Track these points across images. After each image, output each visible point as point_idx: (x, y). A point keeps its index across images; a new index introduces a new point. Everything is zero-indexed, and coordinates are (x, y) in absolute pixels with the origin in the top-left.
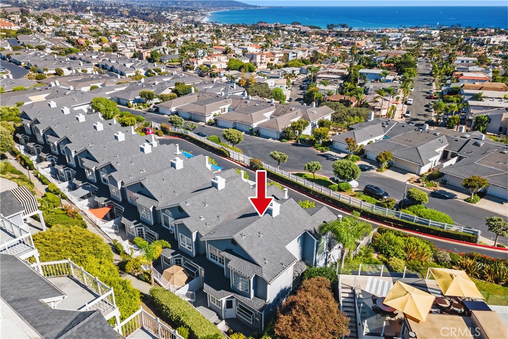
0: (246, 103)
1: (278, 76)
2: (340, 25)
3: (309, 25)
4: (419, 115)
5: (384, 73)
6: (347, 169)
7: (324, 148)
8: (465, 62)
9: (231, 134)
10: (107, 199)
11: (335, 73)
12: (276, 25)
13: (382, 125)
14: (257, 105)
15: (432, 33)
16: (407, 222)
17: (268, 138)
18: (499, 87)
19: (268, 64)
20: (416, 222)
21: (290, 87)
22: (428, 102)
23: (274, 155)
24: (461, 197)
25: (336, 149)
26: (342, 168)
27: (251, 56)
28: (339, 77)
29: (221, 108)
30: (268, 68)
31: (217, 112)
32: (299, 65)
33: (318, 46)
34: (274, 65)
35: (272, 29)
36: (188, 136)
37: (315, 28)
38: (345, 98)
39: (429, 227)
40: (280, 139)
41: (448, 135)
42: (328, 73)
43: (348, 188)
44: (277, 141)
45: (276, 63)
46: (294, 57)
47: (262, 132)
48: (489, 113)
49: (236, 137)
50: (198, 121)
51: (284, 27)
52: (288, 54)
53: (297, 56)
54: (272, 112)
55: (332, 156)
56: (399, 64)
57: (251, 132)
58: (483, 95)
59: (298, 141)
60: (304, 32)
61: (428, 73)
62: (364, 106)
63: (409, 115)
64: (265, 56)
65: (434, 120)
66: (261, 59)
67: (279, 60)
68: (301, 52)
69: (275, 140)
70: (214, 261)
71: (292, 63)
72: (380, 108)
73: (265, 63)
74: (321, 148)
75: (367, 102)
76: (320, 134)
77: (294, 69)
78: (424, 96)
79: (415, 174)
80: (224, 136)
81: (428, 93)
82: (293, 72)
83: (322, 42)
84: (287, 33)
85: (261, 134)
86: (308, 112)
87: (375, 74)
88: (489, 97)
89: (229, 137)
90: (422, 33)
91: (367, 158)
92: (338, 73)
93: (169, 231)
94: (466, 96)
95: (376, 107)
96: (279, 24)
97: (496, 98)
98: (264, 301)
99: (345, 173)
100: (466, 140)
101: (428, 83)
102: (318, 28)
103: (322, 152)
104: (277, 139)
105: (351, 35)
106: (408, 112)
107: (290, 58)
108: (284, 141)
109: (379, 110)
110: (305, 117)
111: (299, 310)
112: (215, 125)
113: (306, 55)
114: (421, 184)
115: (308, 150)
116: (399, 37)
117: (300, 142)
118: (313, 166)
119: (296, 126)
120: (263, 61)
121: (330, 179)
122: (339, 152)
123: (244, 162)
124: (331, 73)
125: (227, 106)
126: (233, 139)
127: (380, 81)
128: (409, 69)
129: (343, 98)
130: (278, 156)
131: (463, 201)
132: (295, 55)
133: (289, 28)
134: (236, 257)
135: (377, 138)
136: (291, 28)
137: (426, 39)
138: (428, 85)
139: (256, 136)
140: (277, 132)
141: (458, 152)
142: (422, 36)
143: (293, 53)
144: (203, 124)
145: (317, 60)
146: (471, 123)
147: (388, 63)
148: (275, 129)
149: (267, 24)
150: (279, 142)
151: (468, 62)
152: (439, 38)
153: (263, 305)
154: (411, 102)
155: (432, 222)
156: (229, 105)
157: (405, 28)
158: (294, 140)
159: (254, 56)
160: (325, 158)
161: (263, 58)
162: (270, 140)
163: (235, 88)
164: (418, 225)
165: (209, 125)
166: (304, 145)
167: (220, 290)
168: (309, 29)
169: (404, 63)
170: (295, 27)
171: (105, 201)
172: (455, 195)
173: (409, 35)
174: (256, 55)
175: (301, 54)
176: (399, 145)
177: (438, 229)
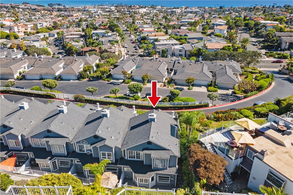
0: (41, 60)
1: (38, 40)
2: (56, 4)
3: (36, 4)
4: (133, 52)
5: (106, 32)
6: (137, 87)
7: (109, 79)
8: (139, 23)
9: (49, 83)
10: (6, 152)
11: (76, 35)
12: (11, 4)
13: (132, 61)
14: (50, 60)
15: (111, 8)
16: (180, 106)
17: (70, 80)
18: (162, 34)
19: (24, 32)
20: (183, 105)
21: (49, 46)
22: (134, 45)
23: (89, 90)
24: (186, 88)
25: (115, 78)
26: (135, 88)
27: (9, 27)
28: (79, 36)
29: (22, 66)
30: (25, 35)
31: (21, 70)
32: (47, 31)
33: (50, 18)
34: (28, 32)
35: (9, 8)
36: (11, 91)
37: (40, 6)
38: (92, 48)
39: (190, 105)
40: (78, 79)
41: (165, 60)
42: (71, 35)
43: (139, 97)
44: (76, 81)
45: (29, 31)
46: (41, 26)
47: (64, 77)
48: (166, 47)
49: (54, 84)
50: (7, 79)
51: (18, 6)
52: (37, 25)
53: (43, 26)
54: (63, 64)
55: (115, 82)
56: (111, 26)
57: (55, 78)
58: (159, 39)
59: (90, 78)
60: (35, 9)
61: (125, 30)
62: (105, 51)
63: (129, 53)
64: (20, 27)
65: (142, 54)
66: (18, 29)
67: (31, 29)
68: (45, 23)
69: (75, 80)
70: (133, 159)
71: (41, 30)
72: (114, 51)
73: (21, 31)
74: (107, 79)
75: (106, 49)
76: (105, 72)
77: (45, 34)
78: (131, 42)
79: (161, 82)
80: (45, 85)
81: (131, 40)
82: (44, 36)
83: (51, 15)
84: (22, 10)
85: (63, 78)
86: (87, 60)
87: (102, 33)
88: (161, 39)
89: (48, 85)
90: (106, 8)
91: (134, 79)
92: (78, 34)
93: (86, 154)
94: (151, 40)
95: (112, 51)
96: (13, 4)
97: (165, 40)
98: (175, 168)
99: (137, 90)
100: (174, 61)
101: (129, 35)
102: (43, 6)
103: (109, 81)
104: (76, 80)
105: (68, 11)
106: (128, 52)
107: (39, 27)
108: (82, 80)
109: (114, 53)
110: (86, 63)
111: (204, 163)
112: (24, 79)
113: (49, 25)
114: (167, 87)
115: (99, 82)
116: (96, 11)
117: (92, 79)
118: (116, 90)
119: (87, 70)
120: (20, 31)
121: (124, 95)
122: (118, 79)
123: (69, 98)
124: (74, 34)
125: (26, 65)
126: (52, 86)
127: (105, 36)
128: (117, 28)
129: (91, 49)
130: (91, 89)
131: (187, 90)
132: (41, 25)
133: (22, 7)
134: (153, 151)
135: (134, 68)
136: (23, 6)
137: (110, 11)
138: (129, 36)
139: (60, 80)
140: (75, 75)
141: (173, 67)
142: (107, 10)
143: (40, 24)
144: (13, 80)
145: (57, 27)
146: (160, 53)
147: (104, 26)
148: (73, 74)
149: (4, 5)
150: (78, 81)
151: (140, 23)
152: (116, 11)
153: (176, 170)
154: (127, 46)
155: (190, 103)
156: (27, 64)
157: (95, 5)
158: (87, 78)
159: (12, 27)
160: (113, 85)
161: (19, 28)
162: (71, 81)
163: (16, 51)
164: (185, 106)
165: (19, 80)
166: (95, 79)
167: (147, 173)
168: (37, 7)
169: (113, 26)
170: (26, 6)
171: (6, 154)
172: (183, 88)
173: (100, 9)
174: (13, 27)
175: (45, 24)
176: (149, 69)
177: (194, 105)
